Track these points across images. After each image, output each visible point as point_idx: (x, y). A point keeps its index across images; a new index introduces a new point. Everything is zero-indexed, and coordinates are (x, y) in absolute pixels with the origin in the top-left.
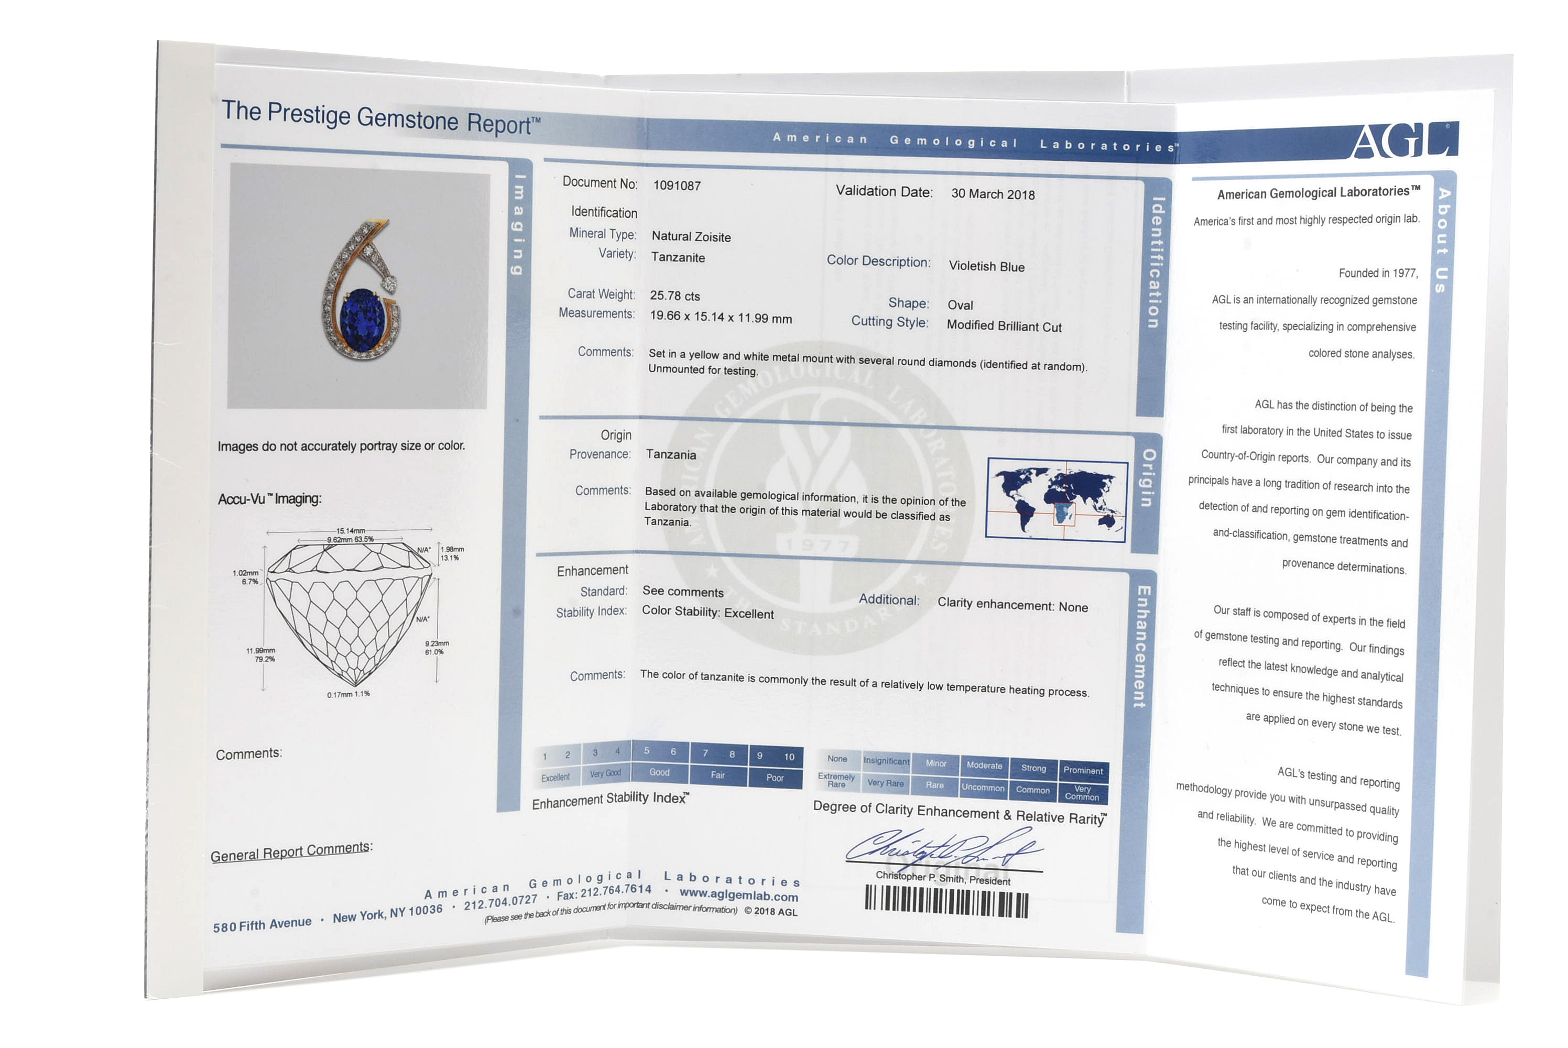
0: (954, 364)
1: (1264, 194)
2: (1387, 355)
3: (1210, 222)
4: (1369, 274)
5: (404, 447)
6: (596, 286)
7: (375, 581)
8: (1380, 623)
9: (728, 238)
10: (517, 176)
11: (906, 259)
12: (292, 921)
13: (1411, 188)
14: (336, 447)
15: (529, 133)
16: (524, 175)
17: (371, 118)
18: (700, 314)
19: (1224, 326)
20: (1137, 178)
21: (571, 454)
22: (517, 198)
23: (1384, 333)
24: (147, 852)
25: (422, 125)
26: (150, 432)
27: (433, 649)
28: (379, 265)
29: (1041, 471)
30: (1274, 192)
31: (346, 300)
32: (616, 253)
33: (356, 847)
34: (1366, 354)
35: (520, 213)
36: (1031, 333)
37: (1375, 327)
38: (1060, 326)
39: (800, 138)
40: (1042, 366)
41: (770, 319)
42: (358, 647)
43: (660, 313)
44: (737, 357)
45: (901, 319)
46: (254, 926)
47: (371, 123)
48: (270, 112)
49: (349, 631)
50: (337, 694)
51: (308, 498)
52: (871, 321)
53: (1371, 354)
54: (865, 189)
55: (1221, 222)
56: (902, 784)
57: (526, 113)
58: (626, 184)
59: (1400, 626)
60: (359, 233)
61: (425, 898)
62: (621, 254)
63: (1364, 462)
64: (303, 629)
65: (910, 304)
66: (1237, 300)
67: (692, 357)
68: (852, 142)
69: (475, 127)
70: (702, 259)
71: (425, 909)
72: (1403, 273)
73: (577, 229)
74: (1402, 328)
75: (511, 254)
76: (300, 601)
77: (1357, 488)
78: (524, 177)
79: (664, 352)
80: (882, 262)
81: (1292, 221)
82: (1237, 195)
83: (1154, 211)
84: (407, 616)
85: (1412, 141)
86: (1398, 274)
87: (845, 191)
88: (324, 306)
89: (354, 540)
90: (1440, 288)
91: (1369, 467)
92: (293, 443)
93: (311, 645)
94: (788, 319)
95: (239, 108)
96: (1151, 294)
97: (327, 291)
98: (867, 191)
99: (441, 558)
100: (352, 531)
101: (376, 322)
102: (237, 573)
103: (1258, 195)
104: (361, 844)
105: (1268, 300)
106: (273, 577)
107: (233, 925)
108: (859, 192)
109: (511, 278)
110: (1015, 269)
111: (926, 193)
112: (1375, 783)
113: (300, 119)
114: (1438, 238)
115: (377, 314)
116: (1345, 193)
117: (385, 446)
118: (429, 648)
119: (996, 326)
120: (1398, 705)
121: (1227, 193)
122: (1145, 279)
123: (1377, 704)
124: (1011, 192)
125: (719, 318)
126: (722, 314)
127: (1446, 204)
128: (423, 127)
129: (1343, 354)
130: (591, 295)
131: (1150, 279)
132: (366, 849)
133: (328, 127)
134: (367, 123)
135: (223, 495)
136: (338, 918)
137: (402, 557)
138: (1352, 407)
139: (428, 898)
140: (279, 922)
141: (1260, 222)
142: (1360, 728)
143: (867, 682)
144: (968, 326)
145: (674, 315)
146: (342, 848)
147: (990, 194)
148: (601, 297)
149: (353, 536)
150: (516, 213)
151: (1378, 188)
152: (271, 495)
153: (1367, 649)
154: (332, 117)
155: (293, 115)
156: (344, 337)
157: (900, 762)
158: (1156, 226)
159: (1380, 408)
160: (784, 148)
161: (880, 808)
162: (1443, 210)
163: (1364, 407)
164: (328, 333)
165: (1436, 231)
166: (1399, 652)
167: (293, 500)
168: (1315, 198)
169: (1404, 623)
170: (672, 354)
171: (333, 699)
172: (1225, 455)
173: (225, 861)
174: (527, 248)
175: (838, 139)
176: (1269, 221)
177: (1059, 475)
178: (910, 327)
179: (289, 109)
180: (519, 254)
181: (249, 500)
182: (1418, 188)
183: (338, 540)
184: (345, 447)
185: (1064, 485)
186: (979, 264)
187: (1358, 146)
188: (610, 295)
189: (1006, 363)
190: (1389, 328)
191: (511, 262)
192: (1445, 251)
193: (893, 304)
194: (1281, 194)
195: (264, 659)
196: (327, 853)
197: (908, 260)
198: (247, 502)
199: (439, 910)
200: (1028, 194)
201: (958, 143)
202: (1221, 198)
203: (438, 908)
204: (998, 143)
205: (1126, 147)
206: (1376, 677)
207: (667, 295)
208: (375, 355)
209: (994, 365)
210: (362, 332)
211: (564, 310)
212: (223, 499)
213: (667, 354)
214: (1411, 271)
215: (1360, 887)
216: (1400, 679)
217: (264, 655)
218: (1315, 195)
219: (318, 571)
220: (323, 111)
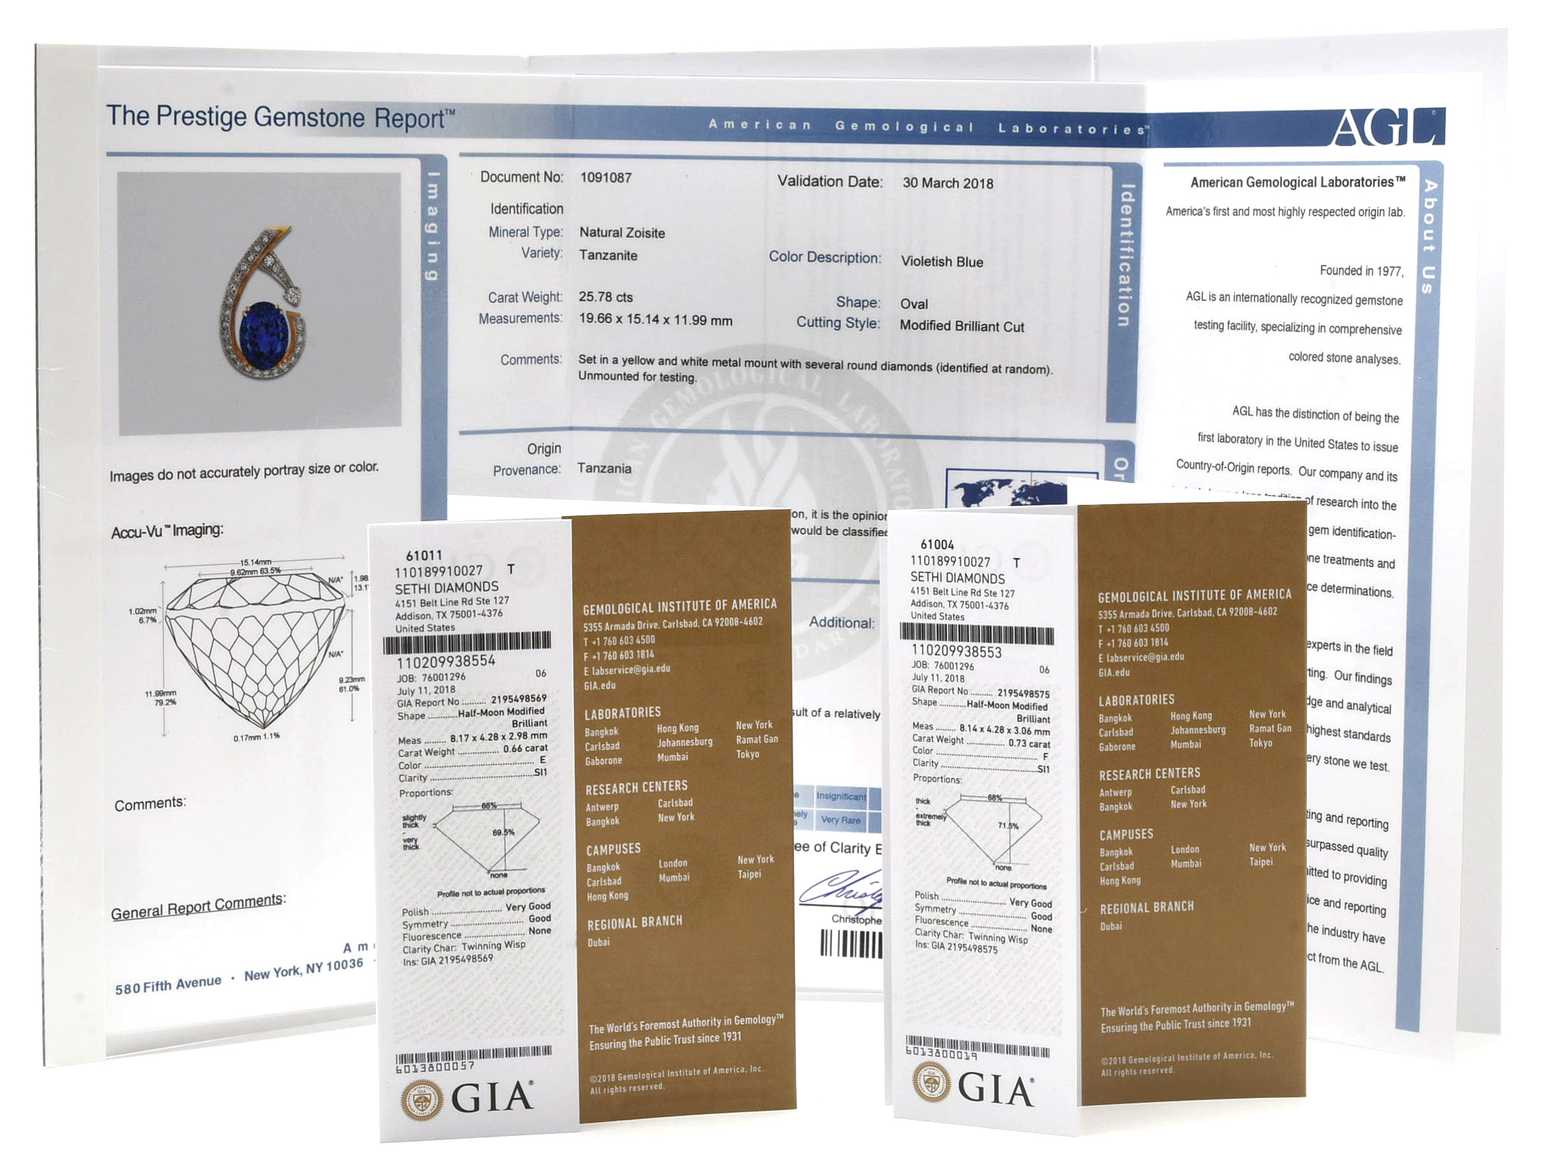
0: (908, 368)
1: (1240, 182)
2: (1371, 360)
3: (1183, 212)
4: (1353, 271)
5: (312, 470)
6: (520, 289)
7: (283, 615)
8: (1367, 650)
9: (661, 234)
10: (430, 174)
11: (854, 255)
12: (201, 981)
13: (1395, 179)
14: (238, 473)
15: (442, 127)
16: (438, 172)
17: (269, 117)
18: (633, 316)
19: (1199, 325)
20: (1104, 164)
21: (495, 471)
22: (430, 197)
23: (1368, 336)
24: (42, 912)
25: (325, 122)
26: (36, 463)
27: (348, 685)
28: (281, 275)
29: (1004, 483)
30: (1251, 180)
31: (246, 315)
32: (540, 253)
33: (268, 900)
34: (1349, 359)
35: (434, 214)
36: (992, 334)
37: (1358, 329)
38: (1023, 325)
39: (738, 124)
40: (1003, 370)
41: (709, 321)
42: (266, 687)
43: (590, 316)
44: (674, 362)
45: (850, 320)
46: (160, 986)
47: (269, 123)
48: (160, 115)
49: (255, 669)
50: (244, 737)
51: (209, 529)
52: (818, 322)
53: (1354, 359)
54: (809, 179)
55: (1195, 212)
56: (858, 821)
57: (439, 105)
58: (551, 177)
59: (1387, 653)
60: (259, 242)
61: (344, 952)
62: (546, 254)
63: (1348, 475)
64: (205, 669)
65: (859, 304)
66: (1213, 297)
67: (625, 362)
68: (794, 128)
69: (382, 122)
70: (634, 257)
71: (345, 963)
72: (1388, 271)
73: (497, 228)
74: (1387, 331)
75: (425, 258)
76: (202, 638)
77: (1341, 504)
78: (438, 174)
79: (595, 358)
80: (829, 258)
81: (1270, 212)
82: (1212, 183)
83: (1124, 200)
84: (319, 651)
85: (1396, 128)
86: (1382, 272)
87: (787, 181)
88: (222, 322)
89: (259, 571)
90: (1427, 289)
91: (1354, 481)
92: (191, 470)
93: (215, 686)
94: (728, 321)
95: (125, 113)
96: (1121, 290)
97: (225, 306)
98: (811, 182)
99: (354, 588)
100: (257, 562)
101: (279, 337)
102: (133, 612)
103: (1233, 184)
104: (273, 897)
105: (1246, 298)
106: (172, 614)
107: (137, 987)
108: (802, 182)
109: (425, 284)
110: (972, 264)
111: (875, 183)
112: (1362, 822)
113: (192, 122)
114: (1425, 234)
115: (280, 329)
116: (1326, 183)
117: (291, 470)
118: (343, 685)
119: (953, 326)
120: (1386, 739)
121: (1201, 181)
122: (1115, 273)
123: (1364, 737)
124: (967, 181)
125: (654, 320)
126: (657, 316)
127: (1433, 197)
128: (327, 125)
129: (1325, 358)
130: (513, 298)
131: (1120, 273)
132: (279, 901)
133: (223, 129)
134: (264, 123)
135: (116, 529)
136: (250, 976)
137: (312, 588)
138: (1335, 416)
139: (347, 952)
140: (186, 982)
141: (1236, 213)
142: (1346, 762)
143: (819, 711)
144: (922, 326)
145: (605, 318)
146: (253, 901)
147: (944, 183)
148: (525, 301)
149: (258, 567)
150: (430, 214)
151: (1360, 179)
152: (169, 526)
153: (1353, 677)
154: (226, 118)
155: (184, 117)
156: (245, 355)
157: (857, 798)
158: (1125, 216)
159: (1364, 418)
160: (721, 135)
161: (836, 847)
162: (1429, 203)
163: (1348, 416)
164: (227, 350)
165: (1422, 226)
166: (1386, 682)
167: (192, 531)
168: (1294, 188)
169: (1392, 650)
170: (604, 360)
171: (240, 743)
172: (1201, 465)
173: (126, 919)
174: (443, 251)
175: (780, 125)
176: (1245, 212)
177: (1023, 486)
178: (860, 328)
179: (179, 112)
180: (434, 258)
181: (145, 533)
182: (1403, 179)
183: (242, 572)
184: (248, 472)
185: (1029, 498)
186: (933, 259)
187: (1339, 132)
188: (535, 298)
189: (964, 366)
190: (1374, 330)
191: (425, 267)
192: (1432, 248)
193: (841, 304)
194: (1258, 183)
195: (165, 702)
196: (236, 907)
197: (857, 256)
198: (142, 535)
199: (360, 964)
200: (986, 183)
201: (910, 127)
202: (1195, 186)
203: (358, 962)
204: (953, 128)
205: (1092, 130)
206: (1363, 708)
207: (597, 296)
208: (278, 373)
209: (952, 368)
210: (264, 349)
211: (484, 316)
212: (117, 533)
213: (598, 360)
214: (1396, 270)
215: (1347, 934)
216: (1388, 710)
217: (164, 698)
218: (1294, 184)
219: (221, 607)
220: (217, 113)
